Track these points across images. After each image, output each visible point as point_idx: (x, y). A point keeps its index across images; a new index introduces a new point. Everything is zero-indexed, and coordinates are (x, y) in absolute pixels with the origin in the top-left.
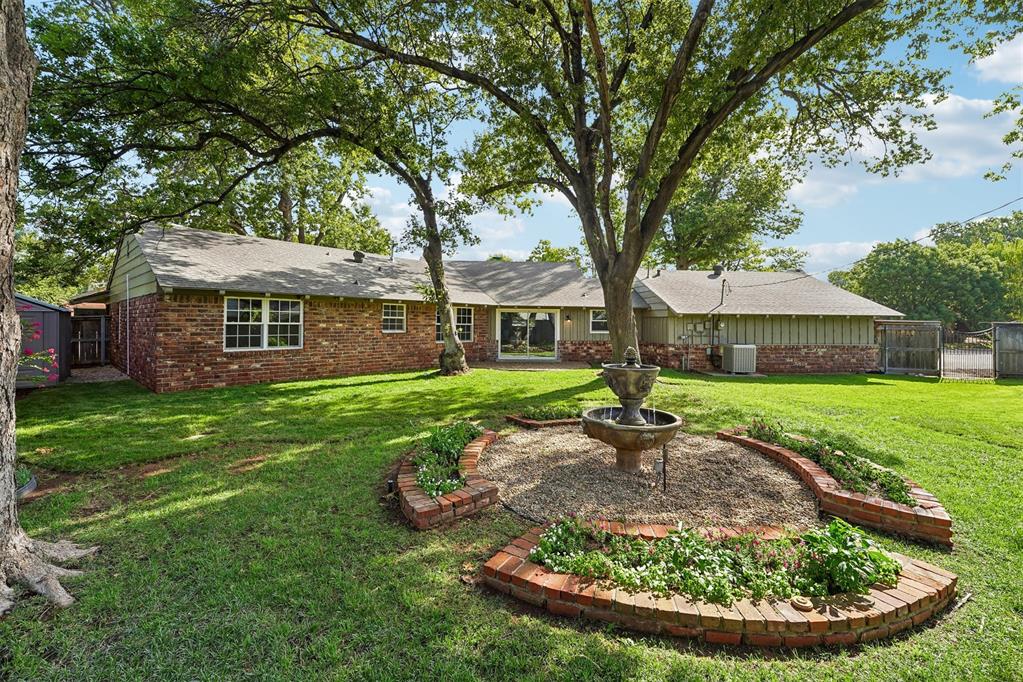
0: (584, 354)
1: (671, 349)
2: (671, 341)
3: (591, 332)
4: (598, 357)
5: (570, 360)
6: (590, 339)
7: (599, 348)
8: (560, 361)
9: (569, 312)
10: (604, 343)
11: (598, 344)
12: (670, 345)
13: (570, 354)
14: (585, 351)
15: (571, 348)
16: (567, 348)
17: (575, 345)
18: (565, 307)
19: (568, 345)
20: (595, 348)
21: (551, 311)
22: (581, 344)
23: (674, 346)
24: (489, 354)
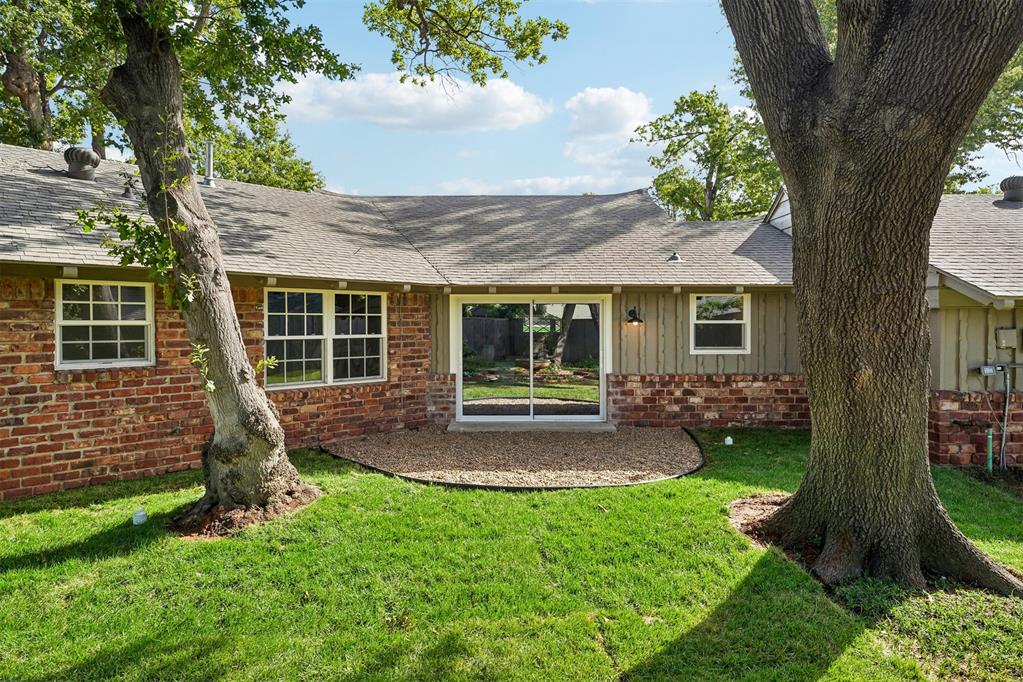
0: (676, 408)
1: (948, 406)
2: (947, 383)
3: (693, 351)
4: (711, 415)
5: (638, 424)
6: (690, 368)
7: (714, 392)
8: (612, 428)
9: (634, 301)
10: (729, 380)
11: (710, 380)
12: (946, 395)
13: (637, 408)
14: (677, 401)
15: (641, 393)
16: (631, 393)
17: (652, 384)
18: (625, 288)
19: (634, 385)
20: (704, 391)
21: (594, 298)
22: (669, 380)
23: (956, 396)
24: (432, 408)
